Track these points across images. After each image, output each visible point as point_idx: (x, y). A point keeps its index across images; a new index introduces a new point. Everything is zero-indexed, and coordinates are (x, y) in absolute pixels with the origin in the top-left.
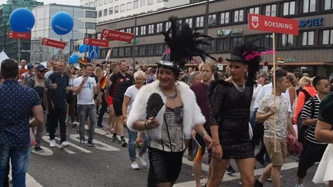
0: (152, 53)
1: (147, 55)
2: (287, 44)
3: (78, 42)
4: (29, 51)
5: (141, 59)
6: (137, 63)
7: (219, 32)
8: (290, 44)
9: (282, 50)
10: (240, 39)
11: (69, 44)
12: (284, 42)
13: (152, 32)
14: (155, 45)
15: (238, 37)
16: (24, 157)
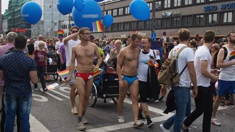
0: (116, 30)
1: (112, 31)
2: (213, 22)
3: (64, 22)
4: (30, 29)
5: (108, 34)
6: (105, 37)
7: (163, 14)
8: (215, 21)
9: (209, 26)
10: (178, 19)
11: (58, 24)
12: (210, 20)
13: (116, 15)
14: (118, 23)
15: (177, 17)
16: (27, 103)
